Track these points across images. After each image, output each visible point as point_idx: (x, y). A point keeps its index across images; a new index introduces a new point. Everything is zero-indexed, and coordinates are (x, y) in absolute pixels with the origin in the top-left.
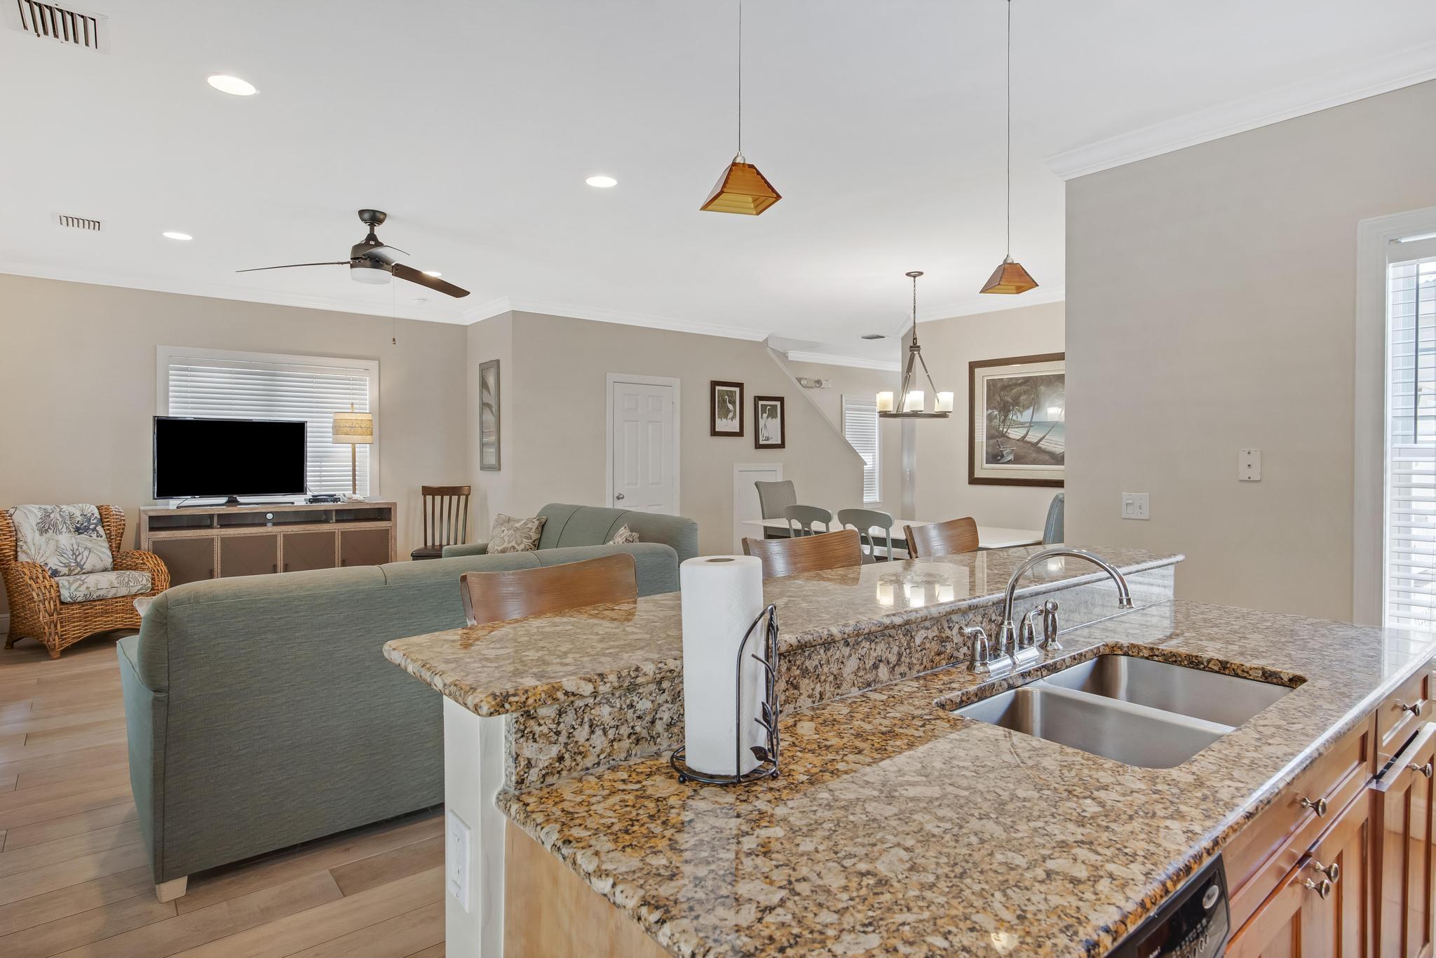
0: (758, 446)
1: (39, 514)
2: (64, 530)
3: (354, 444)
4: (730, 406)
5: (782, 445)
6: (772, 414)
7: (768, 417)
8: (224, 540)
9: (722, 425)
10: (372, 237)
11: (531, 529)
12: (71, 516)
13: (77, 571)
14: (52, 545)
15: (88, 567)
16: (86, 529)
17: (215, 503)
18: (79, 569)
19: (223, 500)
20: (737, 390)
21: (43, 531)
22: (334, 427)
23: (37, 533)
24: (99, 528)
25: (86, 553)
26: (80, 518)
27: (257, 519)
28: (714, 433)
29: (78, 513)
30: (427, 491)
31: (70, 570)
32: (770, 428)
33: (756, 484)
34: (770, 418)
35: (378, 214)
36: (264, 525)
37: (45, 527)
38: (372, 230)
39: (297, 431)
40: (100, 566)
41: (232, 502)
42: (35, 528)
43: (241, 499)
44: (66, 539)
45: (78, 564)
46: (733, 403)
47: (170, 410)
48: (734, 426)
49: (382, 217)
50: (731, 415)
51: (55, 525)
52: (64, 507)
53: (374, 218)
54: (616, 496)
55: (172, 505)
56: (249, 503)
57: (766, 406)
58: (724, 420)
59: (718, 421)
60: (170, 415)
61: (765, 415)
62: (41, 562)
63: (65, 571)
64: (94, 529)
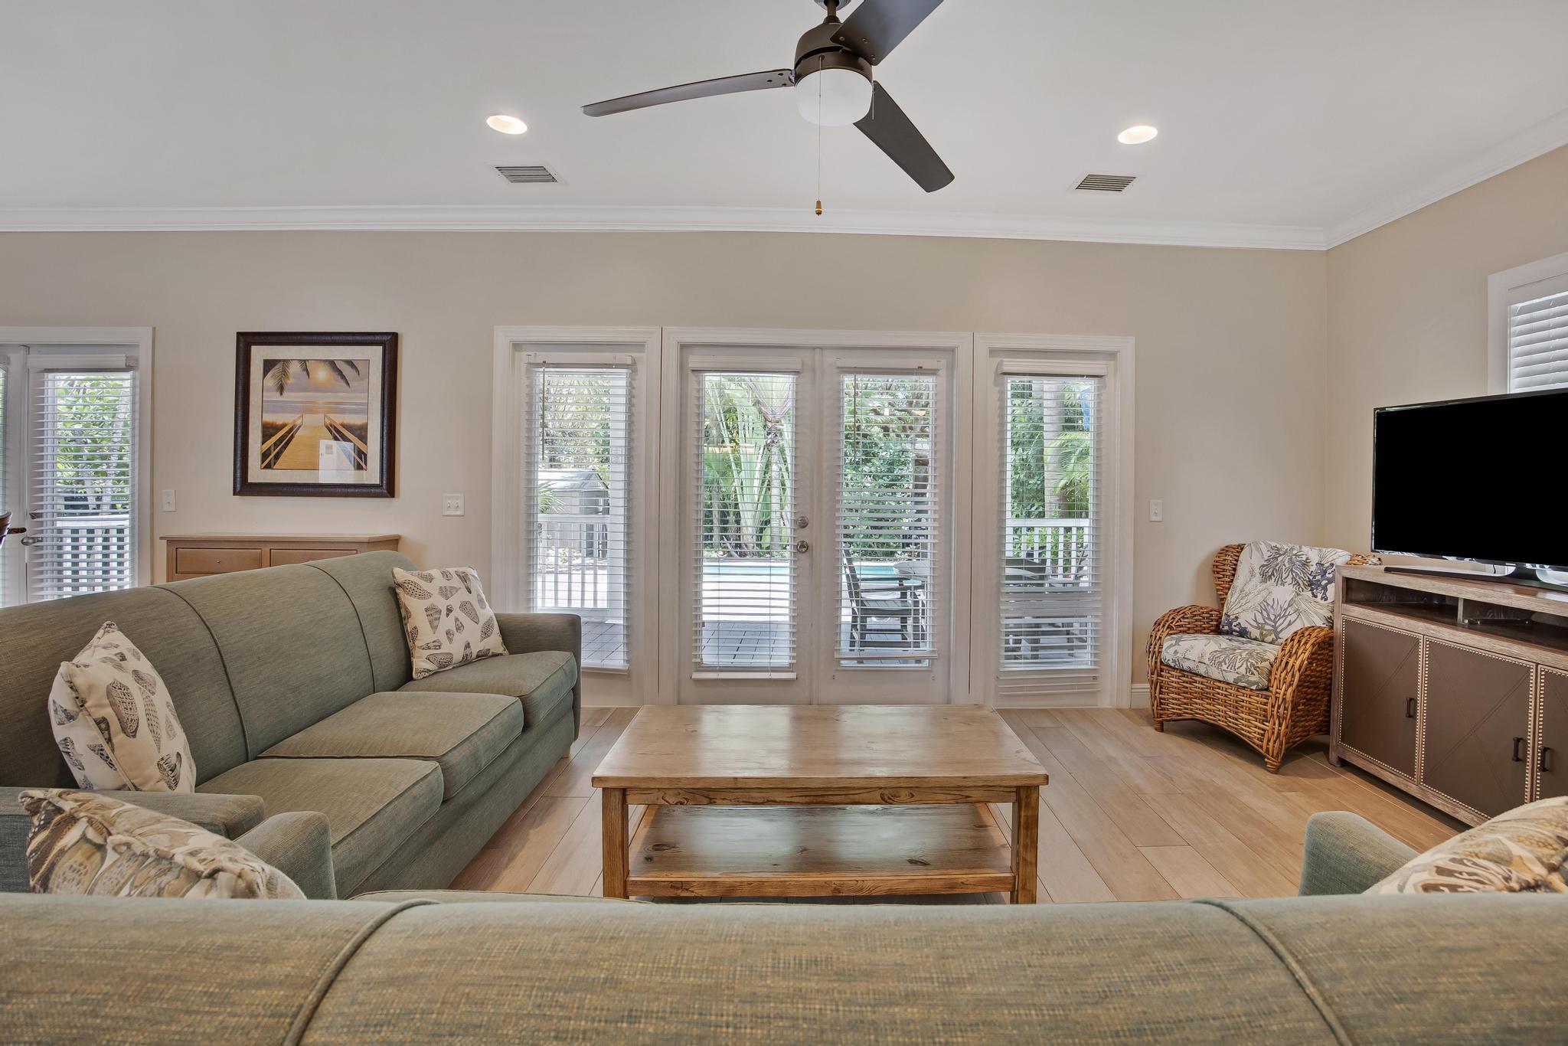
1: (1266, 555)
2: (1289, 580)
12: (1305, 564)
13: (1269, 638)
14: (1259, 599)
15: (1284, 636)
16: (1318, 584)
18: (1273, 636)
21: (1266, 577)
23: (1258, 578)
24: (1331, 588)
26: (1313, 568)
31: (1261, 634)
37: (1270, 572)
41: (1522, 579)
42: (1257, 571)
45: (1272, 629)
51: (1280, 571)
52: (1305, 549)
62: (1232, 613)
63: (1255, 633)
64: (1325, 588)
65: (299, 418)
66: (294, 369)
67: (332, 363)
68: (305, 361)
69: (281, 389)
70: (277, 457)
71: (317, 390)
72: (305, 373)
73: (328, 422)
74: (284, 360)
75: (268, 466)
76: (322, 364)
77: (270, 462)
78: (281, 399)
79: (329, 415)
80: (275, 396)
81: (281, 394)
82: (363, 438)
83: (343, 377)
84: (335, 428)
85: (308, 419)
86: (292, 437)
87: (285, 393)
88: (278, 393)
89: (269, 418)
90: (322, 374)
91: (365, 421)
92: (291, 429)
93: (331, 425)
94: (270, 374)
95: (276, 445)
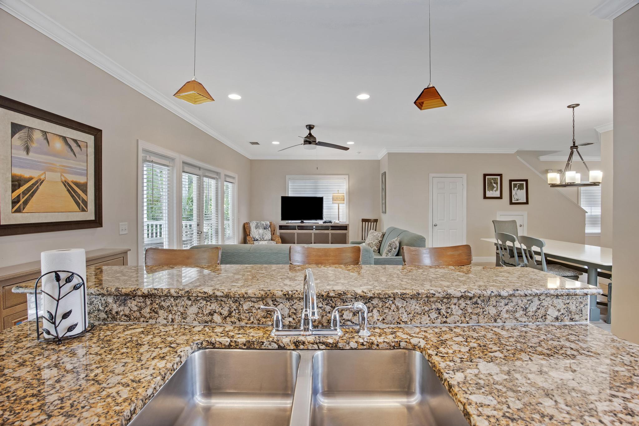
0: (511, 203)
1: (256, 224)
2: (261, 228)
3: (339, 204)
4: (495, 185)
5: (527, 203)
6: (521, 187)
7: (517, 190)
8: (298, 234)
9: (489, 194)
10: (310, 134)
11: (379, 236)
12: (263, 224)
13: (262, 240)
14: (257, 233)
15: (265, 239)
16: (266, 228)
17: (297, 222)
19: (300, 221)
20: (499, 177)
21: (256, 228)
22: (333, 198)
24: (269, 228)
25: (265, 235)
27: (311, 228)
28: (485, 197)
29: (265, 224)
30: (364, 220)
32: (520, 195)
33: (493, 221)
34: (519, 190)
35: (311, 126)
36: (313, 230)
37: (257, 227)
38: (310, 131)
39: (321, 200)
40: (268, 239)
41: (302, 222)
42: (254, 227)
43: (305, 221)
44: (261, 231)
45: (263, 238)
46: (497, 183)
47: (289, 194)
48: (497, 194)
49: (313, 126)
50: (495, 189)
51: (259, 227)
52: (262, 222)
53: (310, 127)
54: (434, 224)
55: (285, 223)
56: (307, 222)
57: (517, 184)
58: (491, 192)
59: (487, 192)
60: (289, 196)
61: (516, 189)
62: (254, 236)
63: (260, 239)
64: (268, 229)
65: (42, 174)
66: (37, 136)
67: (64, 139)
68: (46, 132)
69: (27, 150)
70: (26, 203)
71: (55, 155)
72: (46, 141)
73: (63, 179)
74: (29, 128)
75: (18, 211)
76: (58, 138)
77: (19, 207)
78: (28, 157)
79: (64, 174)
80: (22, 154)
81: (28, 153)
82: (85, 192)
83: (72, 150)
84: (68, 184)
85: (49, 176)
86: (38, 188)
87: (31, 154)
88: (25, 153)
89: (18, 172)
90: (58, 145)
91: (86, 181)
92: (37, 182)
93: (65, 181)
94: (17, 136)
95: (24, 193)
